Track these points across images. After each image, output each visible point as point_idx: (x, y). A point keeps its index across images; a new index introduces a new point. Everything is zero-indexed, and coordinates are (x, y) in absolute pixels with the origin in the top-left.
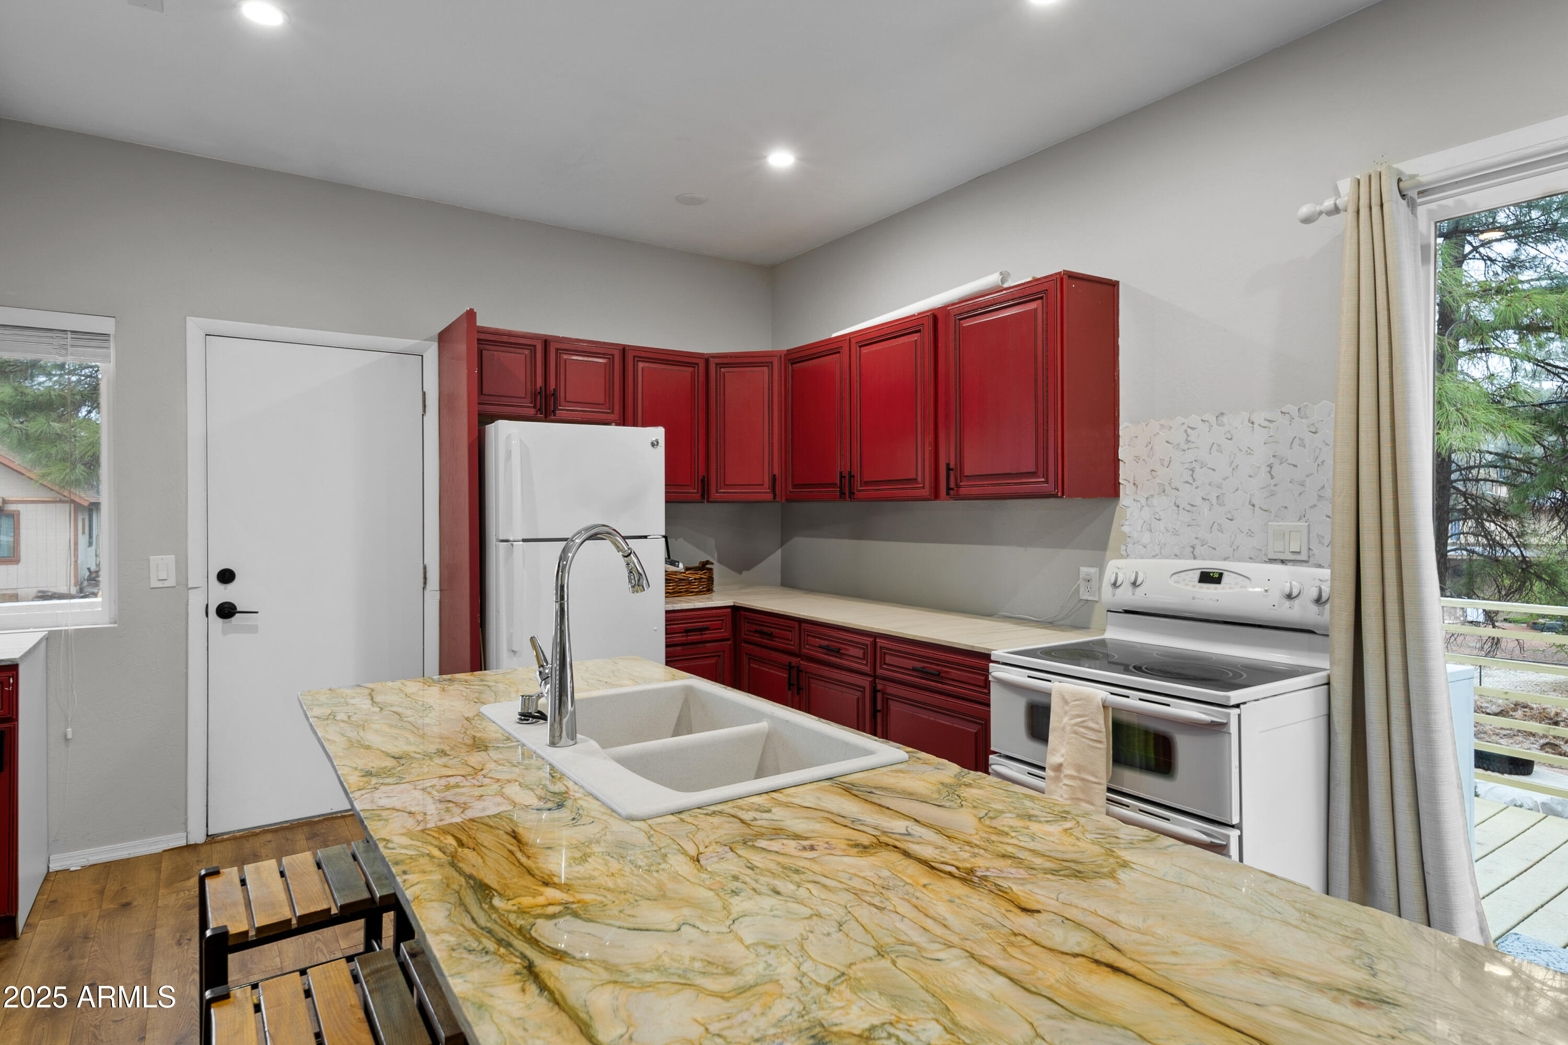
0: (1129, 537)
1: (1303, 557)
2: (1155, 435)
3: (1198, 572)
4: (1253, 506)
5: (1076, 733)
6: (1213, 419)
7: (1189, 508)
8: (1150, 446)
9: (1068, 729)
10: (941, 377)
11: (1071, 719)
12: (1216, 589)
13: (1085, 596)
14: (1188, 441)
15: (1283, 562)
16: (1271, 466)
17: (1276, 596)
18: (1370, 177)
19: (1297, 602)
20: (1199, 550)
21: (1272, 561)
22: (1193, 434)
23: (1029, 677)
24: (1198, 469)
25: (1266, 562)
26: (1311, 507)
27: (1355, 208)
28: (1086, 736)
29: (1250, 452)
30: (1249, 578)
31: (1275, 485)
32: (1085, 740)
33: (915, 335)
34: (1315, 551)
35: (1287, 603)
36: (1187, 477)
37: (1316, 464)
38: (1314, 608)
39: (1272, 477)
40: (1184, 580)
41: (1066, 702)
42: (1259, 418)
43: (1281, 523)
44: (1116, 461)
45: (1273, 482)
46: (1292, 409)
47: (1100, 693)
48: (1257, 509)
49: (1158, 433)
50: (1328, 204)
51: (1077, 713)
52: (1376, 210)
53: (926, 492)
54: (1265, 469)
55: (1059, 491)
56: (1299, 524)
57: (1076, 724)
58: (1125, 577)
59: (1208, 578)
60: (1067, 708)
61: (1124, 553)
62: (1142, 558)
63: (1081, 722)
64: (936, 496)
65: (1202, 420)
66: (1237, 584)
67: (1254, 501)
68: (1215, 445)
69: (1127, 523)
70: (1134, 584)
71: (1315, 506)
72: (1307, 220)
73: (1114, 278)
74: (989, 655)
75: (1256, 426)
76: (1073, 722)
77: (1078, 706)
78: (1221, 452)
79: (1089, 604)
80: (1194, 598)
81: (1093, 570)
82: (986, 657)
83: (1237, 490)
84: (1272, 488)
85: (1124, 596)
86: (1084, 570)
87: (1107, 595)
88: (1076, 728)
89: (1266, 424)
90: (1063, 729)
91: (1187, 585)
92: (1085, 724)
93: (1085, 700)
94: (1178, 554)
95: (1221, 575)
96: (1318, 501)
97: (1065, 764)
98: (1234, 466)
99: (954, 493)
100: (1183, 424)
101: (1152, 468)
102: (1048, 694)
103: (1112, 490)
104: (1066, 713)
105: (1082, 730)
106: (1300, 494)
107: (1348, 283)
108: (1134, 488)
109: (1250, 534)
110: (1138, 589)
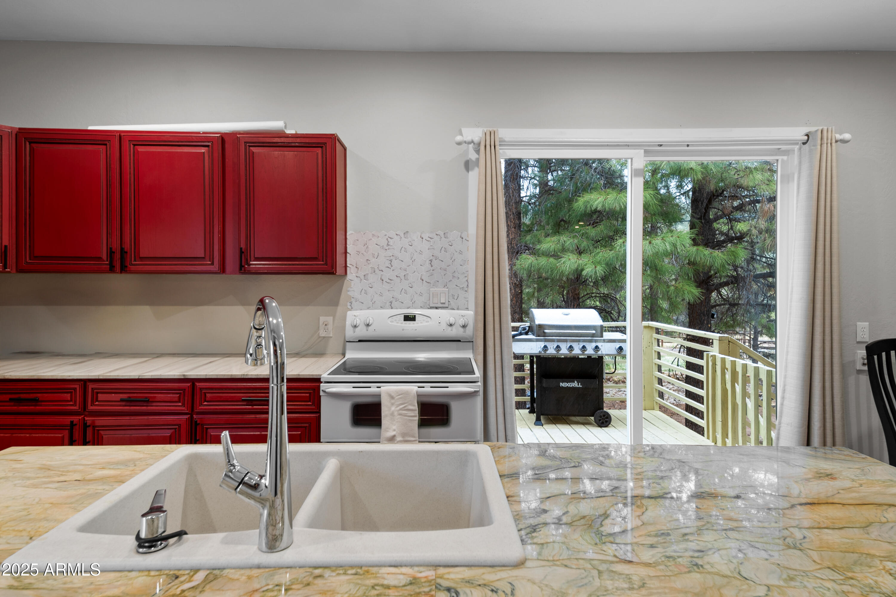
0: (353, 298)
1: (446, 305)
2: (369, 240)
3: (403, 316)
4: (423, 280)
5: (400, 414)
6: (402, 235)
7: (389, 281)
8: (366, 246)
9: (396, 413)
11: (397, 407)
12: (414, 324)
13: (323, 334)
14: (388, 245)
15: (437, 308)
16: (431, 261)
17: (444, 326)
18: (490, 132)
19: (454, 327)
20: (394, 304)
21: (431, 308)
22: (391, 242)
23: (353, 387)
24: (394, 261)
25: (428, 308)
26: (449, 281)
27: (484, 145)
28: (407, 415)
29: (421, 253)
30: (429, 317)
31: (433, 270)
32: (406, 418)
33: (203, 148)
34: (451, 302)
35: (450, 328)
36: (387, 264)
37: (451, 261)
38: (462, 330)
39: (432, 266)
40: (396, 320)
41: (392, 397)
42: (426, 236)
43: (436, 289)
44: (345, 253)
45: (432, 268)
46: (442, 234)
47: (414, 388)
48: (424, 282)
49: (371, 239)
50: (468, 139)
51: (401, 402)
52: (493, 147)
53: (215, 267)
54: (428, 262)
55: (334, 270)
56: (443, 289)
57: (401, 409)
58: (359, 321)
59: (409, 318)
60: (393, 401)
61: (349, 307)
62: (361, 310)
63: (403, 407)
64: (224, 271)
65: (396, 234)
66: (424, 320)
67: (423, 278)
68: (403, 248)
69: (351, 289)
70: (367, 325)
71: (451, 280)
72: (459, 144)
74: (320, 379)
75: (424, 240)
76: (398, 408)
77: (400, 398)
78: (406, 252)
79: (326, 339)
80: (403, 330)
81: (329, 318)
82: (318, 380)
83: (415, 272)
84: (432, 271)
85: (362, 333)
86: (322, 319)
87: (349, 333)
88: (401, 412)
89: (429, 239)
90: (392, 414)
91: (397, 323)
92: (406, 408)
93: (406, 393)
94: (382, 306)
95: (415, 316)
96: (452, 278)
97: (397, 435)
98: (413, 260)
99: (244, 269)
100: (386, 235)
101: (367, 259)
102: (379, 396)
104: (393, 404)
105: (404, 412)
106: (445, 275)
108: (356, 269)
109: (421, 294)
110: (370, 328)
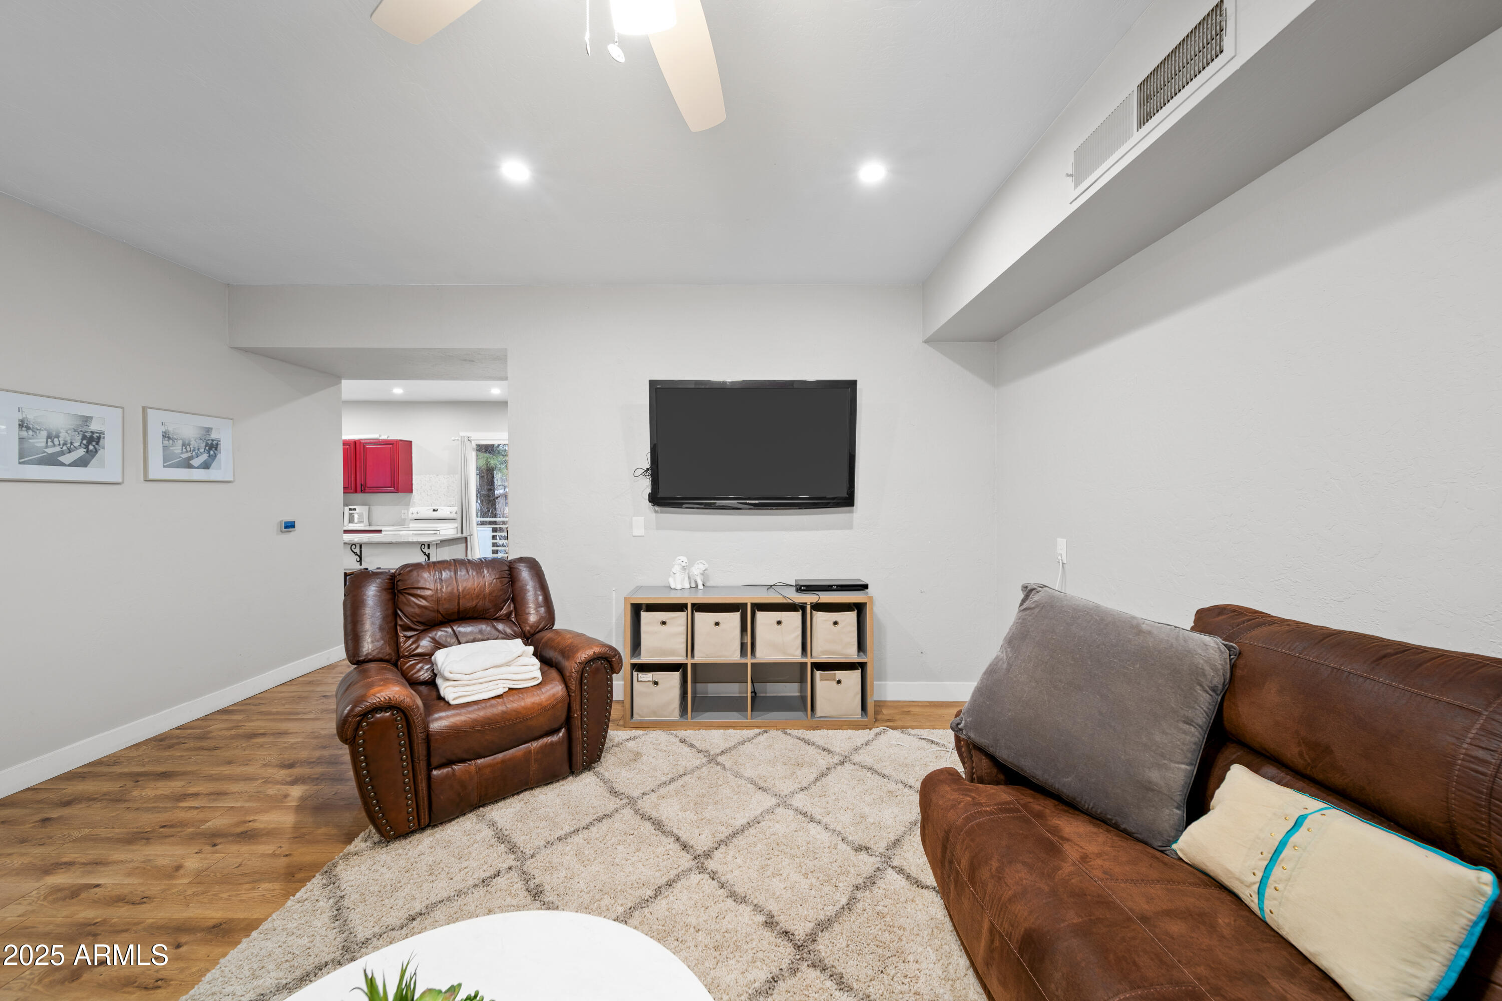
0: (415, 501)
3: (433, 510)
6: (436, 476)
7: (430, 495)
8: (420, 481)
10: (358, 453)
13: (403, 517)
14: (430, 480)
15: (450, 506)
20: (432, 504)
21: (448, 506)
24: (432, 487)
36: (429, 488)
40: (428, 512)
44: (412, 484)
50: (457, 438)
53: (352, 491)
55: (397, 491)
58: (415, 512)
59: (435, 511)
61: (414, 506)
62: (419, 507)
64: (356, 492)
65: (433, 476)
67: (443, 493)
68: (436, 481)
69: (415, 499)
70: (417, 513)
73: (410, 440)
75: (445, 478)
78: (438, 483)
79: (405, 519)
81: (406, 511)
84: (448, 491)
85: (414, 516)
86: (403, 511)
87: (410, 516)
89: (447, 478)
94: (428, 505)
95: (438, 510)
98: (440, 486)
99: (363, 491)
100: (429, 476)
101: (421, 486)
103: (411, 491)
107: (460, 454)
108: (416, 490)
110: (417, 515)
